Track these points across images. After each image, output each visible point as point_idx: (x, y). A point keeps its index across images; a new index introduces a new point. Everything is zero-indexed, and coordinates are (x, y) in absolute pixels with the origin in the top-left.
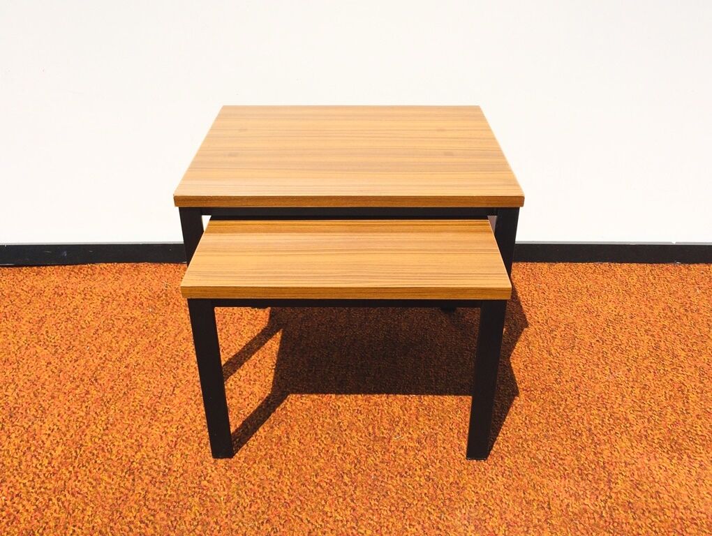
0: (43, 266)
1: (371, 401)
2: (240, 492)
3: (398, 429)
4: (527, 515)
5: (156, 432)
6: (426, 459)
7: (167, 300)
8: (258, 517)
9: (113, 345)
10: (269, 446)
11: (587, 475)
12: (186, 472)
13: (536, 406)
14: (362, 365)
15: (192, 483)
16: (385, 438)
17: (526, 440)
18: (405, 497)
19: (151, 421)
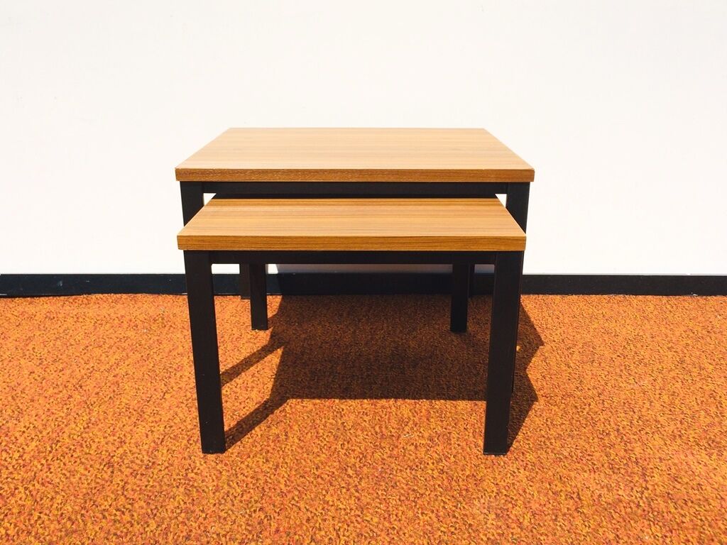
0: (37, 297)
1: (378, 405)
2: (231, 483)
3: (407, 429)
4: (554, 504)
5: (141, 430)
6: (439, 455)
7: (163, 323)
8: (250, 505)
9: (103, 358)
10: (265, 443)
11: (619, 469)
12: (172, 465)
13: (557, 410)
14: (368, 375)
15: (178, 474)
16: (393, 436)
17: (549, 439)
18: (416, 488)
19: (137, 421)
